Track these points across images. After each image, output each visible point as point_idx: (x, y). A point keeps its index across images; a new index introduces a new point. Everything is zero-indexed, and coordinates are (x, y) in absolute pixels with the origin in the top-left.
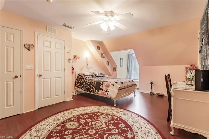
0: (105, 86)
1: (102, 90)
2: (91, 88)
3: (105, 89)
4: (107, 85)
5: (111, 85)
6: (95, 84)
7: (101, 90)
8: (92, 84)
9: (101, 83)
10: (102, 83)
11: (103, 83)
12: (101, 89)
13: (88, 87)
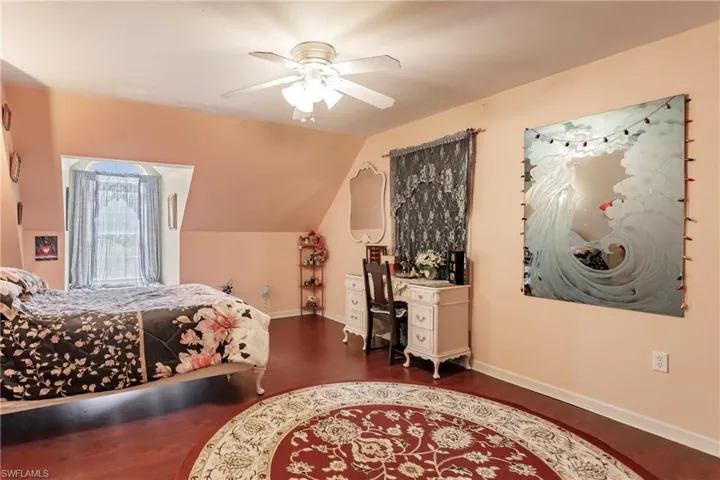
0: (213, 327)
1: (198, 348)
2: (109, 363)
3: (210, 341)
4: (220, 319)
5: (240, 315)
6: (137, 334)
7: (193, 352)
8: (112, 341)
9: (183, 319)
10: (191, 317)
11: (196, 318)
12: (185, 348)
13: (83, 361)
